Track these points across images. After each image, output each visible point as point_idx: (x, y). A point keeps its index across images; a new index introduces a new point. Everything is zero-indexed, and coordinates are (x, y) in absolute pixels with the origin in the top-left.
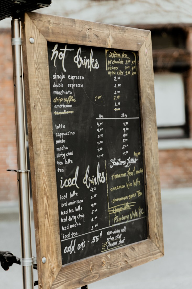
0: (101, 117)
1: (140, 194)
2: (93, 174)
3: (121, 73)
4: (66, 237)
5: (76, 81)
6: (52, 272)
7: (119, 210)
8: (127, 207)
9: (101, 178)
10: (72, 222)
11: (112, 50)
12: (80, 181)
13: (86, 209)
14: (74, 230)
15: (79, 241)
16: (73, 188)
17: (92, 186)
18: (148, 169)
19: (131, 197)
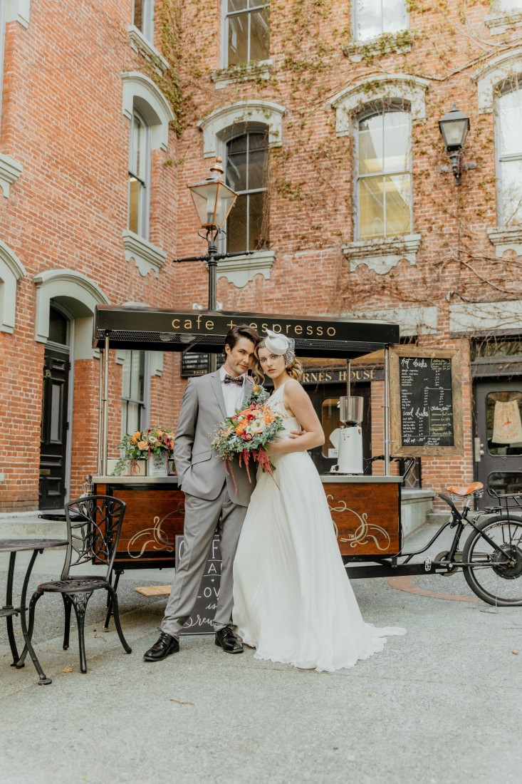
0: (427, 388)
1: (450, 425)
2: (421, 411)
3: (440, 369)
4: (405, 436)
5: (414, 372)
6: (397, 447)
7: (436, 430)
8: (441, 429)
9: (425, 414)
10: (409, 430)
11: (435, 359)
12: (414, 413)
13: (417, 426)
14: (409, 433)
15: (412, 438)
16: (409, 416)
17: (420, 417)
18: (454, 414)
19: (444, 425)
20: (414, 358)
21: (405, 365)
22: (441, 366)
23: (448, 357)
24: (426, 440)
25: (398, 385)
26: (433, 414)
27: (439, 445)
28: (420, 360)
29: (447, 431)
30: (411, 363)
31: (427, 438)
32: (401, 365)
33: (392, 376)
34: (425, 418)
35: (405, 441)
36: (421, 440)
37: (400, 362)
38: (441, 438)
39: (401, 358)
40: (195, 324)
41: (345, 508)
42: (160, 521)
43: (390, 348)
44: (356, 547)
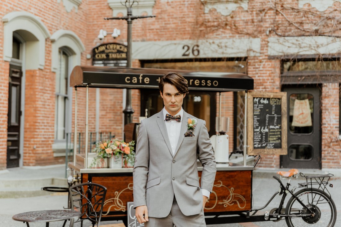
0: (268, 115)
1: (279, 136)
2: (264, 129)
3: (275, 104)
4: (255, 143)
5: (261, 106)
6: (251, 150)
7: (272, 139)
8: (275, 139)
9: (267, 130)
10: (257, 140)
11: (273, 98)
12: (260, 130)
13: (262, 137)
14: (258, 141)
15: (259, 144)
16: (258, 132)
17: (264, 132)
18: (282, 130)
19: (276, 136)
20: (261, 98)
21: (256, 102)
22: (276, 102)
23: (280, 97)
24: (266, 145)
25: (252, 114)
26: (271, 130)
27: (274, 148)
28: (264, 99)
29: (278, 140)
30: (259, 101)
31: (267, 144)
32: (254, 102)
33: (249, 109)
34: (266, 133)
35: (255, 146)
36: (264, 145)
37: (254, 100)
38: (275, 144)
39: (254, 98)
40: (138, 80)
41: (221, 185)
42: (119, 194)
43: (248, 92)
44: (227, 207)
